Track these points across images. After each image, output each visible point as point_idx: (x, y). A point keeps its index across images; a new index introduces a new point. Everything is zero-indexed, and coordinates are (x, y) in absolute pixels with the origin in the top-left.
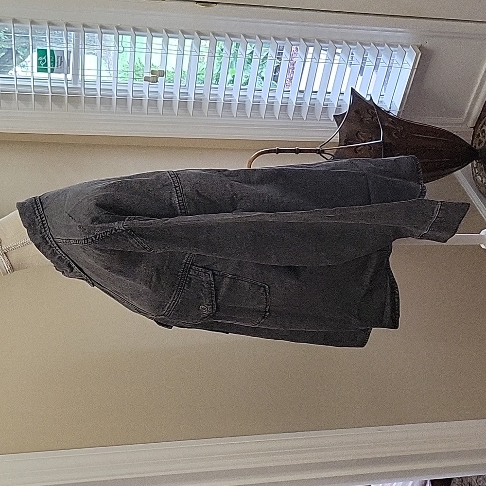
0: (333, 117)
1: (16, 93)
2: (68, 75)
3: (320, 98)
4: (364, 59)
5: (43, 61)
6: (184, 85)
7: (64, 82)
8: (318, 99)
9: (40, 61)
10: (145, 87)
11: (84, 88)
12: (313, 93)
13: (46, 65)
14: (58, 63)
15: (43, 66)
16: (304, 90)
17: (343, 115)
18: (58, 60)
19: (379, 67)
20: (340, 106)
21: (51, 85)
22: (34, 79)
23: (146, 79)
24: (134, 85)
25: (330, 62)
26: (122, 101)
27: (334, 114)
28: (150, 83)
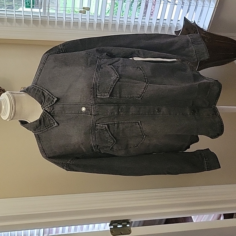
0: (174, 32)
1: (15, 18)
2: (41, 9)
3: (168, 23)
4: (190, 3)
5: (29, 2)
6: (99, 15)
7: (39, 13)
8: (167, 23)
9: (27, 2)
10: (80, 16)
11: (49, 17)
12: (164, 21)
13: (30, 4)
14: (36, 3)
15: (29, 4)
16: (159, 18)
17: (179, 31)
18: (36, 2)
19: (198, 7)
20: (178, 27)
21: (32, 15)
22: (24, 12)
23: (80, 12)
24: (74, 15)
25: (173, 4)
26: (68, 23)
27: (175, 31)
28: (83, 14)
